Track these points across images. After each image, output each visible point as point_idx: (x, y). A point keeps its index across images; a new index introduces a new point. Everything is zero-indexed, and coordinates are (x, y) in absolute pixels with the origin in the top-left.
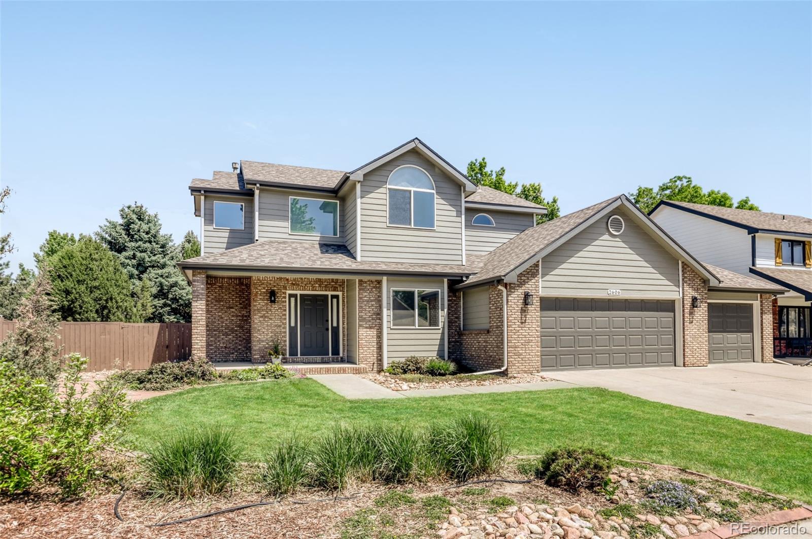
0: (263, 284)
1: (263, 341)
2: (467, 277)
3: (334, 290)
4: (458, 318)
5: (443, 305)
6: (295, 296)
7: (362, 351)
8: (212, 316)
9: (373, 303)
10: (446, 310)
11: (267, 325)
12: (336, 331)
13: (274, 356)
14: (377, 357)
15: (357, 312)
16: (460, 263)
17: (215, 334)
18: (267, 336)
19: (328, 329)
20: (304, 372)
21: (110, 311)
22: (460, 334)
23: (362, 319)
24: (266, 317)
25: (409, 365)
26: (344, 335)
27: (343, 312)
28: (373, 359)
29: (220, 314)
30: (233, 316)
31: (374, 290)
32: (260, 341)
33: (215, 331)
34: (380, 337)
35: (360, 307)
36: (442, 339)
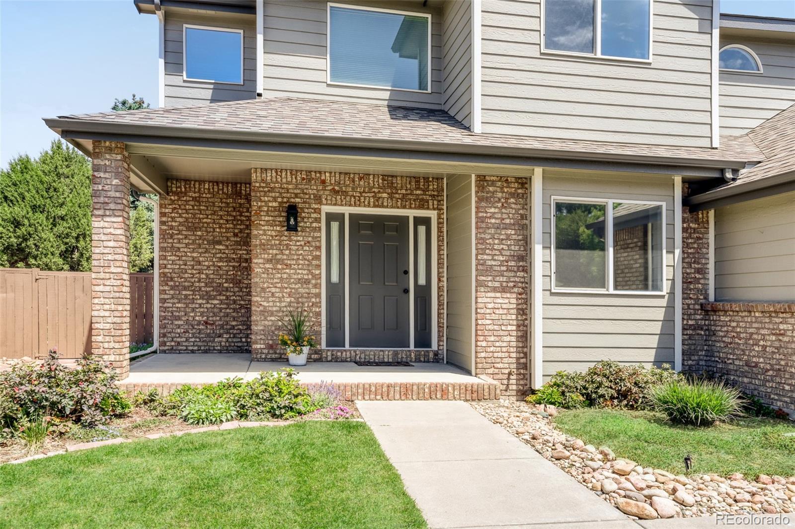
0: (272, 190)
1: (272, 314)
2: (735, 171)
3: (421, 207)
4: (702, 271)
5: (672, 239)
6: (340, 218)
7: (484, 344)
8: (180, 258)
9: (509, 232)
10: (678, 252)
11: (281, 279)
12: (423, 294)
13: (292, 348)
14: (518, 359)
15: (474, 252)
16: (706, 143)
17: (186, 296)
18: (280, 302)
19: (406, 291)
20: (349, 394)
21: (82, 255)
22: (708, 310)
23: (484, 269)
24: (278, 261)
25: (600, 384)
26: (440, 304)
27: (439, 255)
28: (509, 363)
29: (195, 255)
30: (221, 259)
31: (512, 200)
32: (265, 312)
33: (185, 288)
34: (524, 311)
35: (481, 241)
36: (668, 321)
